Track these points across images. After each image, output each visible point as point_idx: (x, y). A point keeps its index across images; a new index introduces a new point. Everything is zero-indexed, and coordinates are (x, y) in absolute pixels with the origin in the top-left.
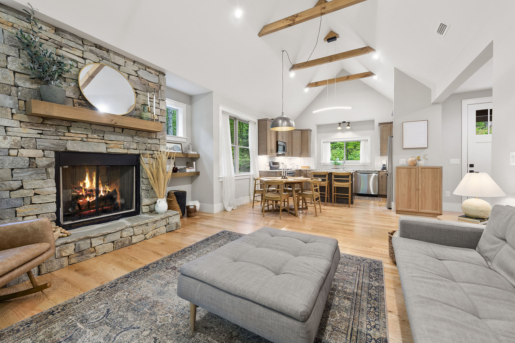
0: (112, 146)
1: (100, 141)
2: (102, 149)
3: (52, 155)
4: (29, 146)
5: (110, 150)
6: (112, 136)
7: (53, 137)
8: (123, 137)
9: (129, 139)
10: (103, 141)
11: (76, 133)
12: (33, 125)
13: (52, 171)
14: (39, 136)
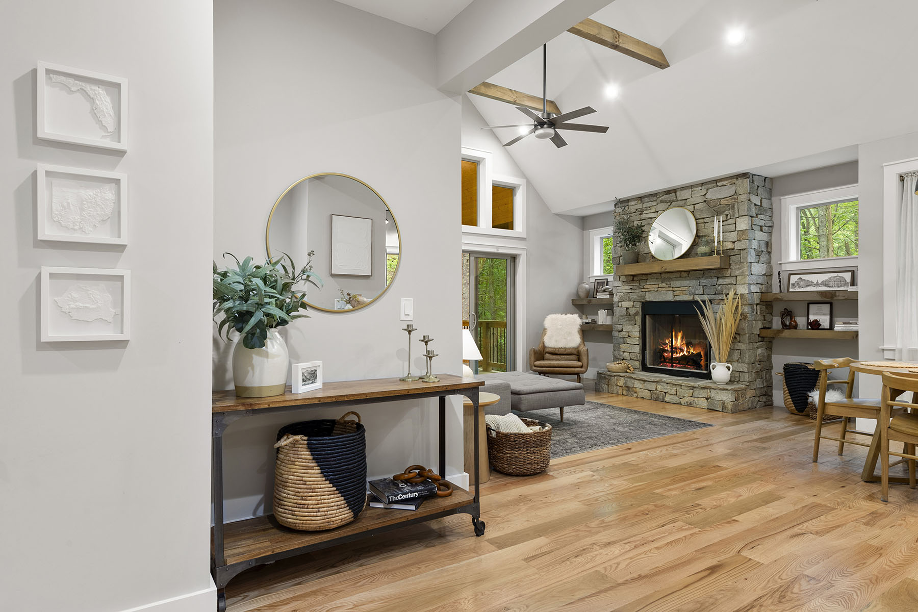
0: (678, 293)
1: (668, 289)
2: (669, 297)
3: (639, 305)
4: (626, 299)
5: (678, 298)
6: (677, 282)
7: (638, 291)
8: (688, 282)
9: (694, 282)
10: (671, 289)
11: (651, 285)
12: (628, 283)
13: (639, 319)
14: (630, 291)
